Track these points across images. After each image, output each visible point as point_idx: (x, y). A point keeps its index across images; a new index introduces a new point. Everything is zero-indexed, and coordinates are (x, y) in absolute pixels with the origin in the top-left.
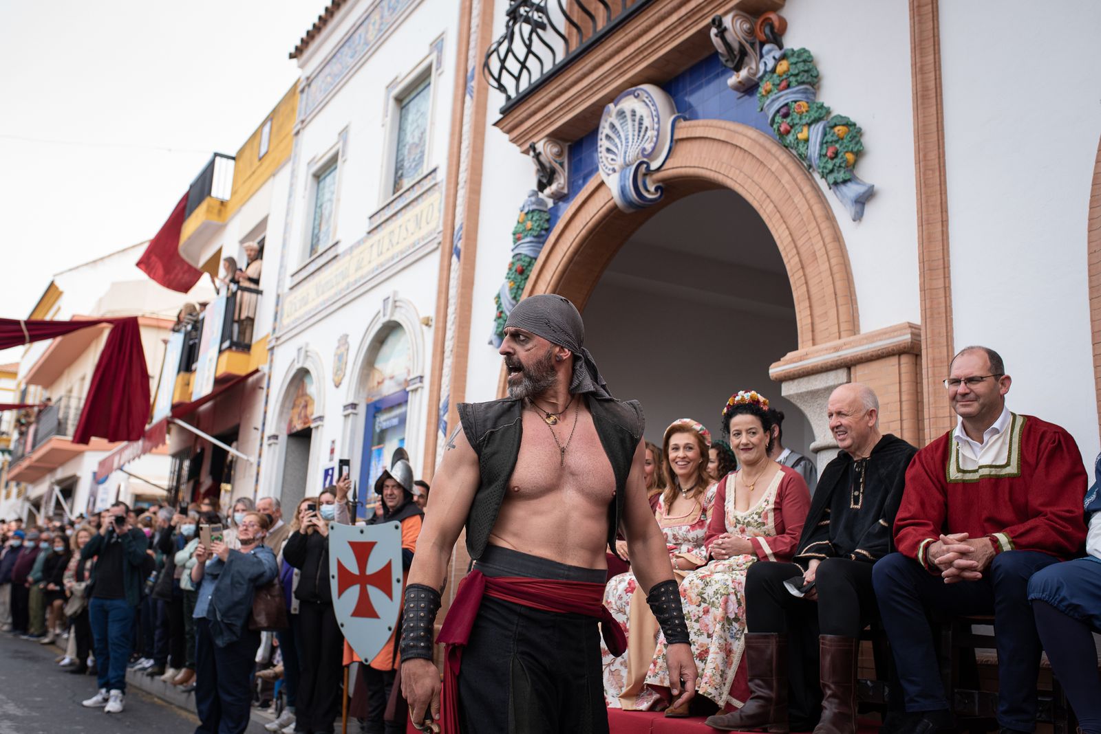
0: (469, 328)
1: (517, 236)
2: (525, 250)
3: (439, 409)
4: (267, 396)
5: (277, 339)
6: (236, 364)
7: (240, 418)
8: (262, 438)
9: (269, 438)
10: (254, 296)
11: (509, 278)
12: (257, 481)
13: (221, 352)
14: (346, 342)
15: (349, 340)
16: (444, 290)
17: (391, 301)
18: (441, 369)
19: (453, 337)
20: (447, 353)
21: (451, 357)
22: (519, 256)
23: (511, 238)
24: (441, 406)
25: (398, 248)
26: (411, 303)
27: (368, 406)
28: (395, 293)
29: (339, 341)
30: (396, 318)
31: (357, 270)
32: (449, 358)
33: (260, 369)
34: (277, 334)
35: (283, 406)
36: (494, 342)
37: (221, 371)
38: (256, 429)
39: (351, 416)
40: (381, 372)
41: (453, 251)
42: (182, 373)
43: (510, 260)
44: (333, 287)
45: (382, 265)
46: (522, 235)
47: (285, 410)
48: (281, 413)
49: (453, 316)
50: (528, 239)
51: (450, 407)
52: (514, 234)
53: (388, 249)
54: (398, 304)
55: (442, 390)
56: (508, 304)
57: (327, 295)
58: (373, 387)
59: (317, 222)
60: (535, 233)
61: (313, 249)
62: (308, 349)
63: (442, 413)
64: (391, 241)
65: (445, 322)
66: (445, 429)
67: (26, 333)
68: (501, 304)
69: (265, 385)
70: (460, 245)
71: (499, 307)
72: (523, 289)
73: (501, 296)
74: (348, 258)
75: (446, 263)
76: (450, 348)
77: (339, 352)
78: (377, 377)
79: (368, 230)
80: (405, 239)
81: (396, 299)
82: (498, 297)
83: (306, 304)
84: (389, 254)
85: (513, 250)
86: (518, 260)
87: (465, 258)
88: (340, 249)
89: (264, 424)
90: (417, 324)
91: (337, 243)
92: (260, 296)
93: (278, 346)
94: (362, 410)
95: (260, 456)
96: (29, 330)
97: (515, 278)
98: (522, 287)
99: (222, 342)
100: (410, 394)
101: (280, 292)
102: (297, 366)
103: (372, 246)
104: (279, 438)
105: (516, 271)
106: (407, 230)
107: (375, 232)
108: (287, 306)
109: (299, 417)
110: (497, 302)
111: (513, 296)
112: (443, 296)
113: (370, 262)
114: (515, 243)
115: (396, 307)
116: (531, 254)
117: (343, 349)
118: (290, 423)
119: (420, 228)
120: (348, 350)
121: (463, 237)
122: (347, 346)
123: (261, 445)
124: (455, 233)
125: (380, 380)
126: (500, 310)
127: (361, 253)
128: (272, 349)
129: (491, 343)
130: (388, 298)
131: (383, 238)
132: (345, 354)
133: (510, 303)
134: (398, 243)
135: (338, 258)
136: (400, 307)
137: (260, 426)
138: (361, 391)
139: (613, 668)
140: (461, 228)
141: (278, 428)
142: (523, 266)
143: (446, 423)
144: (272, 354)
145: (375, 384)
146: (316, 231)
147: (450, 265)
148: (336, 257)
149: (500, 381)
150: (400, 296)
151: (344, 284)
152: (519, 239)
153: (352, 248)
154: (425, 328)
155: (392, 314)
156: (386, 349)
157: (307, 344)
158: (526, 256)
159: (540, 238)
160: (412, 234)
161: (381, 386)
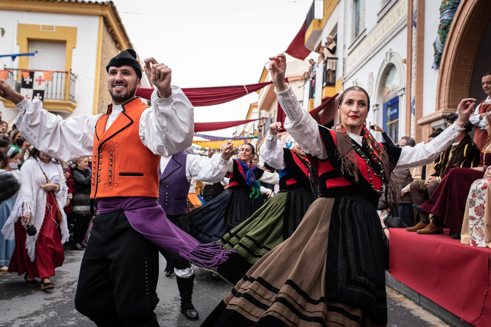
0: (423, 61)
1: (442, 10)
2: (446, 17)
3: (411, 103)
5: (345, 79)
6: (330, 92)
7: (334, 116)
10: (334, 61)
11: (439, 33)
13: (323, 88)
14: (372, 76)
15: (373, 75)
16: (410, 44)
17: (389, 54)
18: (411, 83)
19: (415, 67)
20: (413, 76)
21: (415, 77)
22: (443, 21)
23: (439, 12)
24: (412, 101)
25: (391, 27)
26: (397, 53)
27: (384, 105)
28: (391, 49)
29: (369, 76)
30: (392, 61)
31: (374, 41)
32: (414, 77)
33: (339, 93)
34: (345, 77)
36: (434, 67)
37: (324, 96)
39: (376, 110)
40: (388, 88)
41: (413, 24)
42: (310, 99)
43: (439, 23)
44: (365, 51)
45: (384, 37)
46: (444, 9)
49: (415, 57)
50: (447, 11)
51: (416, 101)
52: (440, 9)
53: (387, 29)
54: (392, 54)
55: (412, 94)
56: (439, 47)
57: (363, 56)
58: (385, 96)
59: (357, 21)
60: (451, 7)
61: (356, 35)
62: (357, 82)
63: (412, 105)
64: (387, 24)
65: (411, 60)
66: (414, 112)
67: (246, 90)
68: (436, 47)
70: (416, 20)
71: (435, 48)
72: (446, 38)
73: (436, 43)
74: (370, 36)
75: (410, 31)
76: (414, 73)
77: (369, 81)
78: (386, 91)
79: (377, 20)
80: (393, 22)
81: (391, 52)
82: (435, 44)
83: (355, 61)
84: (387, 31)
85: (440, 18)
86: (443, 23)
87: (418, 27)
88: (367, 33)
90: (401, 62)
91: (365, 30)
92: (337, 60)
93: (346, 82)
94: (381, 107)
96: (247, 89)
97: (442, 33)
98: (446, 36)
99: (323, 83)
100: (400, 97)
101: (344, 57)
103: (380, 28)
105: (442, 29)
106: (394, 17)
107: (380, 21)
108: (347, 63)
110: (434, 46)
111: (442, 42)
112: (410, 48)
113: (379, 36)
114: (441, 14)
115: (392, 56)
116: (450, 18)
117: (371, 80)
119: (400, 15)
120: (373, 80)
121: (417, 16)
122: (372, 78)
124: (414, 15)
125: (388, 92)
126: (436, 50)
127: (375, 33)
128: (343, 84)
129: (433, 67)
130: (388, 52)
131: (384, 23)
132: (372, 82)
133: (441, 46)
134: (391, 25)
135: (366, 37)
136: (393, 56)
138: (380, 98)
139: (477, 227)
140: (416, 12)
142: (446, 25)
143: (414, 109)
144: (343, 86)
145: (386, 94)
146: (357, 26)
147: (412, 31)
148: (365, 37)
149: (438, 86)
150: (393, 51)
151: (369, 49)
152: (443, 12)
153: (371, 31)
154: (404, 64)
155: (390, 60)
156: (390, 77)
157: (357, 80)
158: (447, 20)
159: (453, 9)
160: (397, 19)
161: (388, 95)
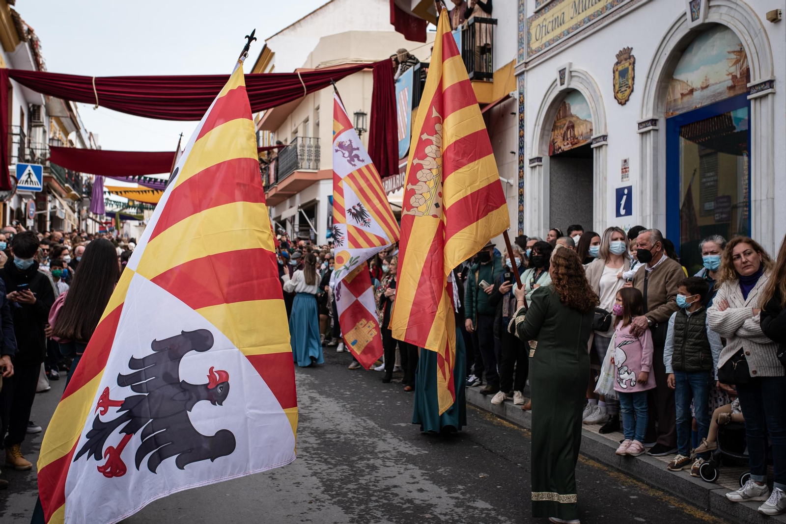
4: (522, 120)
5: (526, 63)
8: (521, 161)
9: (532, 161)
10: (490, 26)
12: (521, 201)
14: (630, 57)
15: (634, 53)
27: (668, 121)
29: (619, 56)
30: (717, 19)
33: (510, 95)
34: (525, 59)
35: (543, 129)
38: (513, 153)
39: (649, 133)
40: (685, 83)
47: (546, 133)
48: (542, 136)
54: (712, 3)
62: (572, 69)
67: (304, 84)
69: (516, 109)
77: (620, 68)
78: (679, 89)
83: (562, 24)
89: (521, 148)
92: (494, 25)
93: (527, 71)
94: (662, 126)
95: (521, 177)
96: (306, 81)
100: (754, 102)
101: (523, 17)
102: (560, 88)
104: (543, 160)
108: (534, 31)
109: (564, 137)
115: (710, 7)
117: (625, 64)
118: (552, 144)
120: (634, 63)
122: (631, 61)
123: (521, 168)
125: (685, 92)
128: (521, 75)
132: (630, 68)
136: (720, 6)
137: (516, 150)
141: (540, 150)
144: (522, 79)
145: (680, 95)
154: (767, 24)
155: (706, 17)
157: (571, 64)
161: (686, 99)
